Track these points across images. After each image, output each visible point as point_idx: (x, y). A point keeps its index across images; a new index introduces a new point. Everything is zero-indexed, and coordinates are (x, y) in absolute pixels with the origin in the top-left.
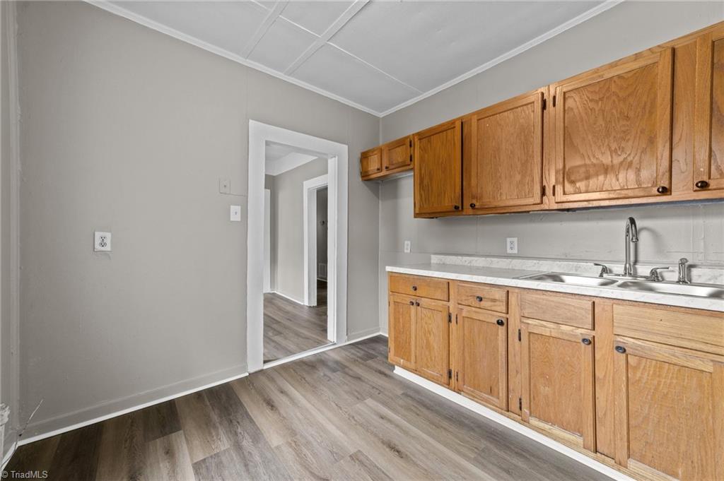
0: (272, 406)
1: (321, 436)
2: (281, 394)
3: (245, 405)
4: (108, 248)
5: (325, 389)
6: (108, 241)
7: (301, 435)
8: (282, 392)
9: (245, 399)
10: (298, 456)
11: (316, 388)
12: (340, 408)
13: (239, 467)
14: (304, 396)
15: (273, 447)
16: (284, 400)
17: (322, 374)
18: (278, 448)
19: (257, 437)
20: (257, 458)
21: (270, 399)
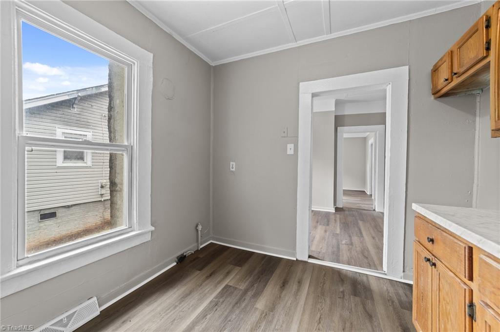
0: (284, 286)
1: (282, 326)
2: (297, 283)
3: (274, 275)
4: (234, 170)
5: (328, 302)
6: (234, 166)
7: (274, 315)
8: (299, 282)
9: (278, 272)
10: (257, 323)
11: (323, 295)
12: (320, 322)
13: (234, 301)
14: (308, 294)
15: (255, 306)
16: (294, 287)
17: (341, 290)
18: (257, 309)
19: (257, 295)
20: (243, 305)
21: (288, 281)
